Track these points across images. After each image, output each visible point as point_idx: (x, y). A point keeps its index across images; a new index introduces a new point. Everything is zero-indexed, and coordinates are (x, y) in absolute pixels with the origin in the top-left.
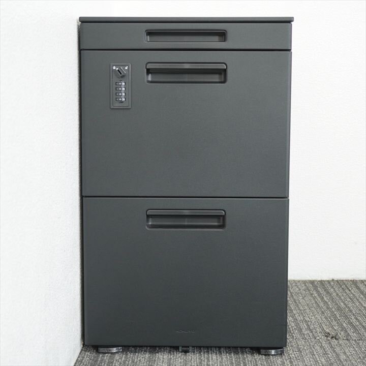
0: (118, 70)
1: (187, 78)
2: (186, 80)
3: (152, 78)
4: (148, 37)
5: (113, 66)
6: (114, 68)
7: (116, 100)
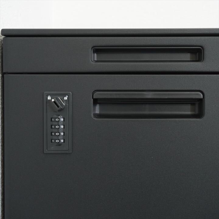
0: (54, 102)
1: (147, 110)
2: (147, 112)
3: (101, 109)
4: (96, 54)
5: (47, 96)
6: (49, 98)
7: (52, 141)
